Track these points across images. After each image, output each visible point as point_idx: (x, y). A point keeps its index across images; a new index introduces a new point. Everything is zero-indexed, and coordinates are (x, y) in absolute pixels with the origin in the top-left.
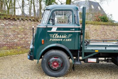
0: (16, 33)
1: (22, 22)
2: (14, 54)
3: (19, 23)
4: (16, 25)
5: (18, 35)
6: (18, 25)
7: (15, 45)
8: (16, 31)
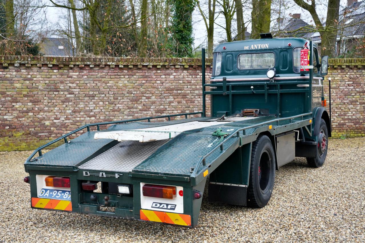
0: (10, 99)
1: (24, 71)
2: (5, 149)
3: (14, 73)
4: (6, 79)
5: (14, 104)
6: (14, 79)
7: (8, 127)
8: (8, 93)
